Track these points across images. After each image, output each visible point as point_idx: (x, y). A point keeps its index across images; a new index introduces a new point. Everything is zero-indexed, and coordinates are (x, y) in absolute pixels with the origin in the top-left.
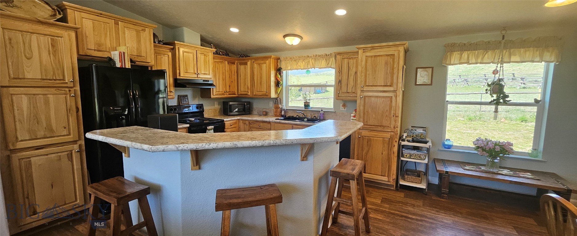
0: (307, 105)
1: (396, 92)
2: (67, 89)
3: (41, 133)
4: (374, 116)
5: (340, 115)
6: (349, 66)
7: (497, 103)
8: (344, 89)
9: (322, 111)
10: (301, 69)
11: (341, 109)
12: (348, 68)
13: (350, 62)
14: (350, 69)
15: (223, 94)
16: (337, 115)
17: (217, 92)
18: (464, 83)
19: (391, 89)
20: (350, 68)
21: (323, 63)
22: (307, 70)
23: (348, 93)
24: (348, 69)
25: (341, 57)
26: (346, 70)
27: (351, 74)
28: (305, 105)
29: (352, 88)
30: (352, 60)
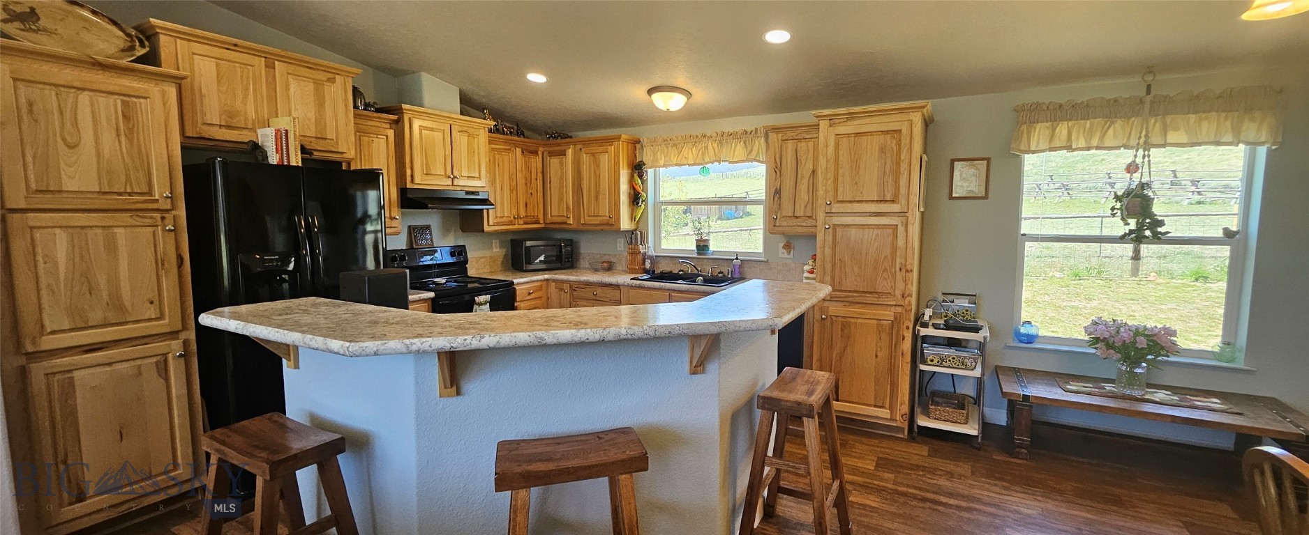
0: (702, 247)
1: (906, 214)
2: (158, 215)
3: (96, 316)
4: (856, 270)
5: (779, 269)
6: (798, 157)
7: (1137, 238)
8: (787, 209)
9: (737, 259)
10: (689, 165)
11: (781, 255)
12: (794, 161)
13: (801, 148)
14: (801, 164)
15: (511, 223)
16: (771, 269)
17: (496, 217)
18: (1061, 194)
19: (895, 208)
20: (801, 162)
21: (740, 149)
22: (702, 166)
23: (796, 217)
24: (795, 165)
25: (780, 138)
26: (792, 166)
27: (802, 174)
28: (698, 246)
29: (806, 207)
30: (803, 144)
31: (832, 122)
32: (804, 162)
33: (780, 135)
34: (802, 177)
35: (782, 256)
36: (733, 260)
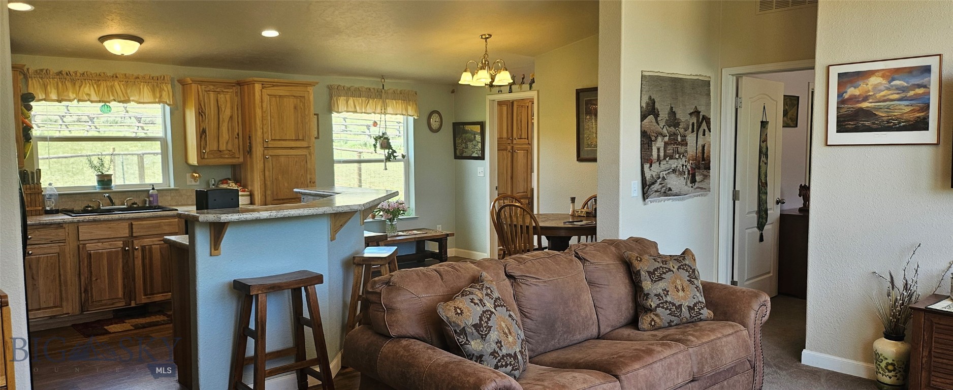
0: (105, 180)
1: (310, 148)
4: (286, 185)
5: (188, 194)
6: (219, 105)
7: (388, 159)
8: (212, 146)
9: (153, 189)
10: (92, 102)
11: (188, 183)
12: (216, 108)
13: (221, 98)
14: (222, 111)
16: (181, 196)
19: (305, 144)
20: (221, 109)
21: (147, 93)
22: (103, 104)
23: (220, 151)
24: (216, 112)
25: (203, 89)
26: (214, 111)
27: (223, 119)
28: (99, 182)
29: (227, 143)
30: (222, 95)
31: (264, 86)
32: (223, 109)
33: (203, 87)
34: (223, 121)
35: (190, 184)
36: (149, 191)
